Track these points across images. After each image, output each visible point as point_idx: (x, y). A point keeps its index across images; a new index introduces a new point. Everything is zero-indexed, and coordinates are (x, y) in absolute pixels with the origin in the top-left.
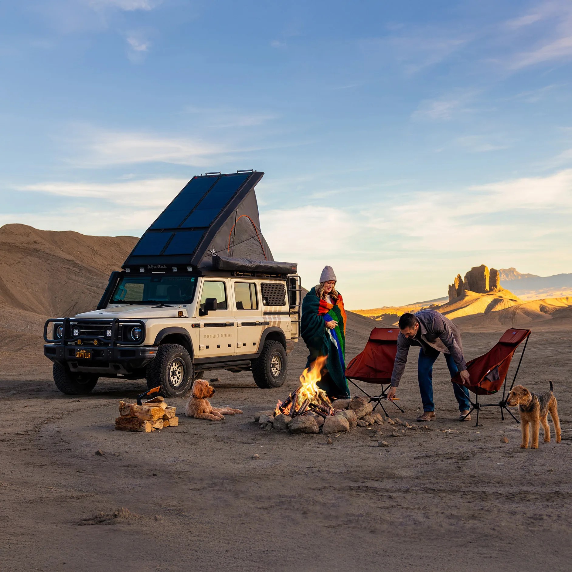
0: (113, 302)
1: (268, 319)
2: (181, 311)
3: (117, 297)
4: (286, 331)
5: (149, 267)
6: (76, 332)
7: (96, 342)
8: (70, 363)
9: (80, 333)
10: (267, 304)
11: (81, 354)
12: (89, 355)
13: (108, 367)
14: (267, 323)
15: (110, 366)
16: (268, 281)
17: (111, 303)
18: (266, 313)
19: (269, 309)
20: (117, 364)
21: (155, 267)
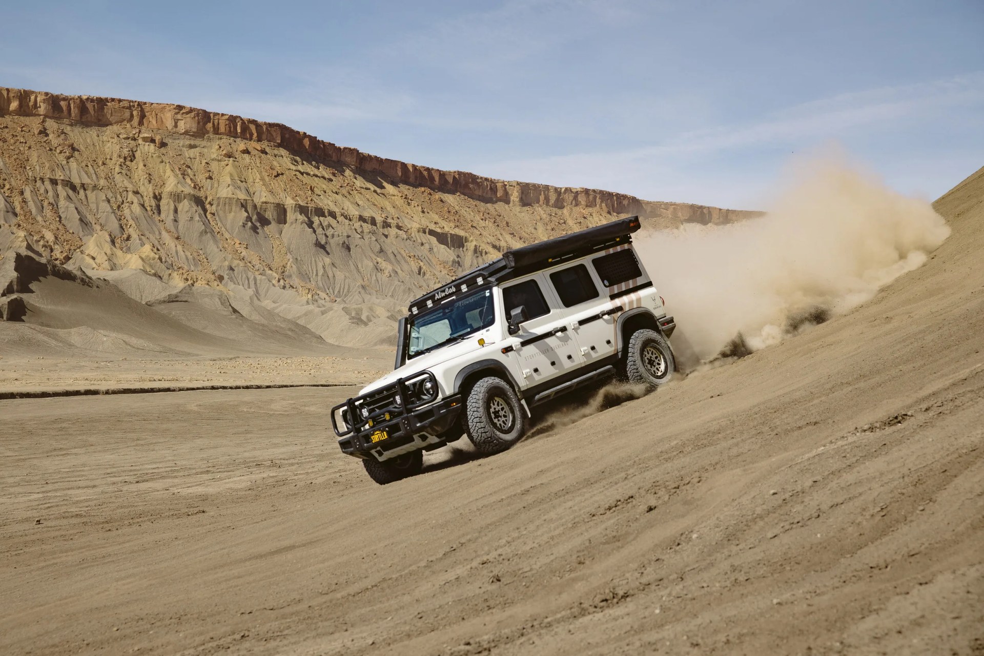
0: (410, 357)
1: (618, 302)
2: (480, 340)
3: (413, 349)
4: (654, 309)
5: (437, 297)
6: (365, 412)
7: (387, 417)
8: (373, 452)
9: (370, 412)
10: (611, 284)
11: (376, 438)
12: (385, 435)
13: (413, 440)
14: (620, 309)
15: (415, 439)
16: (602, 254)
17: (409, 359)
18: (613, 297)
19: (616, 289)
20: (421, 433)
21: (443, 294)
